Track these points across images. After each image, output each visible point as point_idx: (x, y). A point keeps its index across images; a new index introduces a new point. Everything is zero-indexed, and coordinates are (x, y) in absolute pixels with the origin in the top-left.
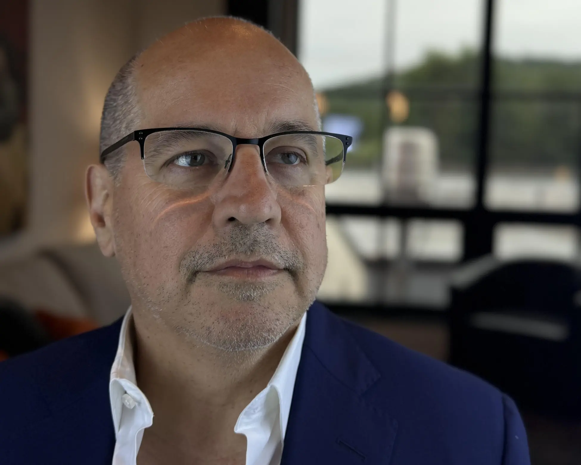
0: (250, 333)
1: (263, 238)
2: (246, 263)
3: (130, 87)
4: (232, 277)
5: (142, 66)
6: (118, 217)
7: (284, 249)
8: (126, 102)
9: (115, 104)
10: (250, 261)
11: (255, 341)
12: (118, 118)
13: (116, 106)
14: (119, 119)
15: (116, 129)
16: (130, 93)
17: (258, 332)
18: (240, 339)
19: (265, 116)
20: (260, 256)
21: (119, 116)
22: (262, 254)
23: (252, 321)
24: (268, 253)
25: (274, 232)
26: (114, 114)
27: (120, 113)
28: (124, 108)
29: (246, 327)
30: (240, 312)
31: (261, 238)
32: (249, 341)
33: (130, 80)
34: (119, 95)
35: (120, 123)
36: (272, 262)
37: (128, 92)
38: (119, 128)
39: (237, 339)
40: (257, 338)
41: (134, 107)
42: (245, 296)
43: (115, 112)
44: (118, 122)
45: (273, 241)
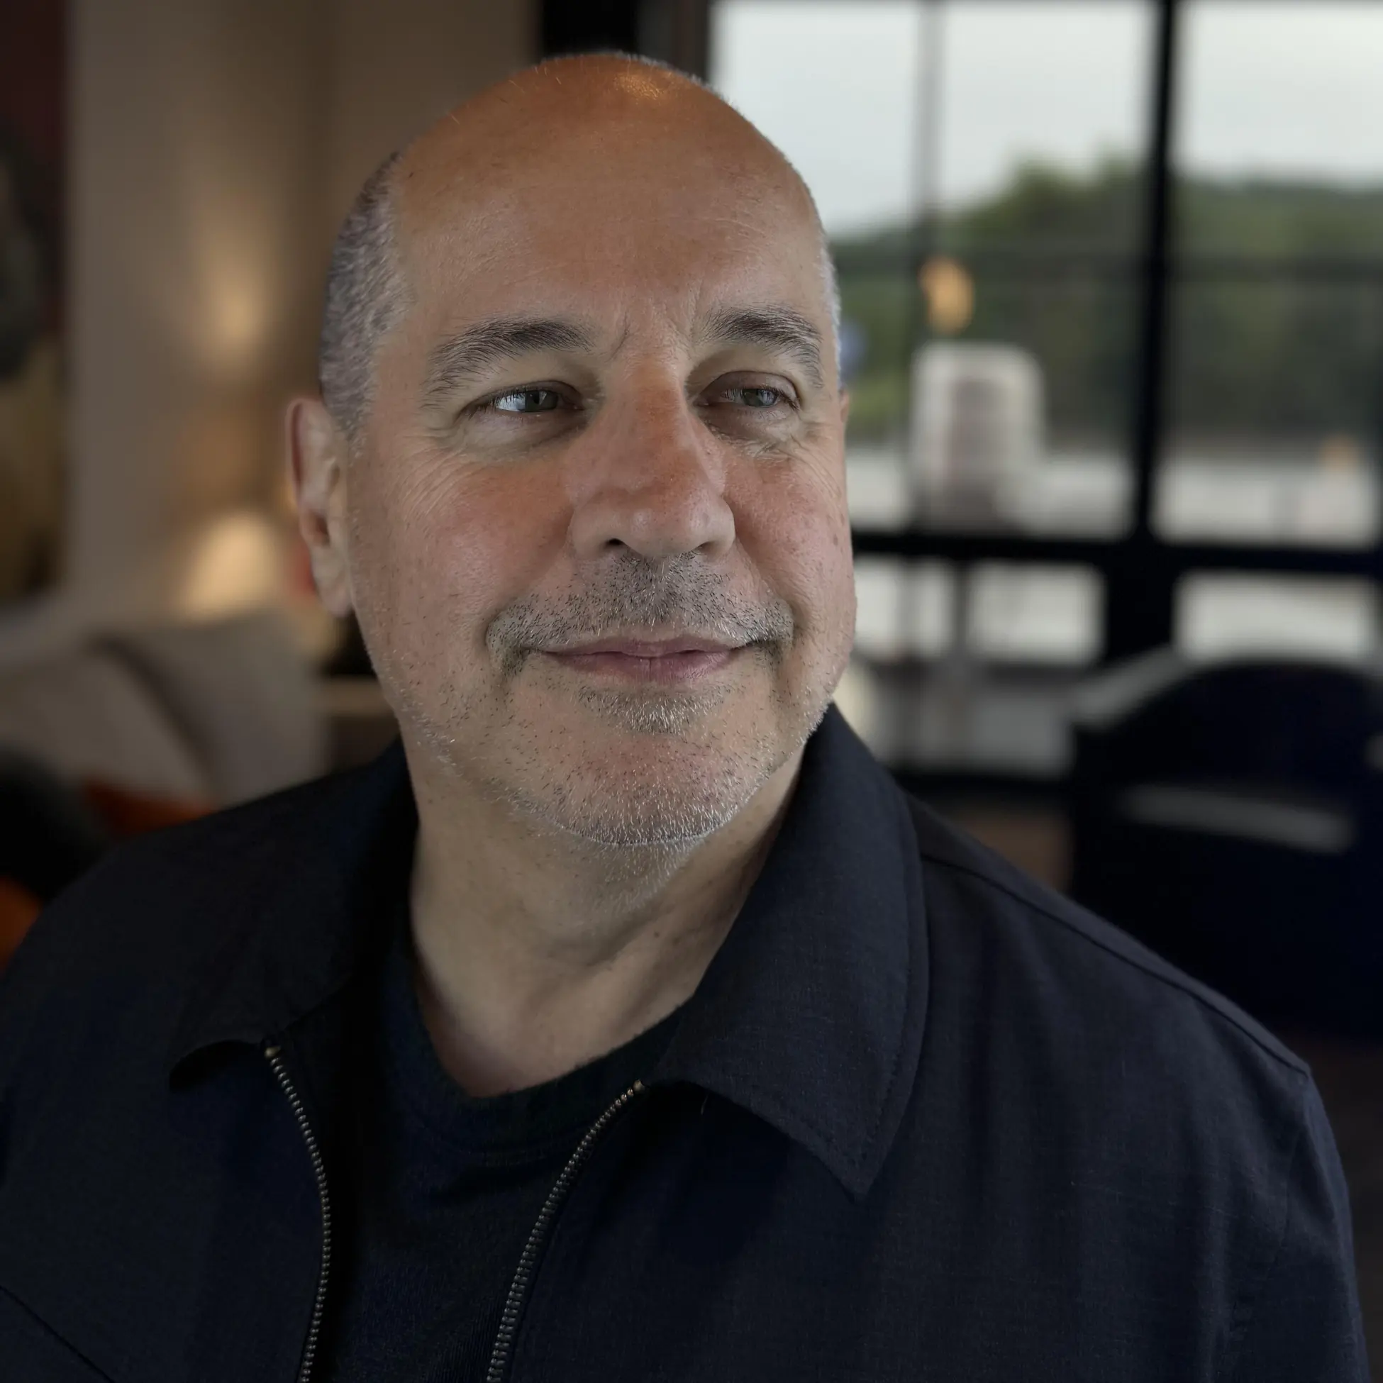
0: (660, 806)
1: (692, 586)
2: (645, 644)
3: (383, 227)
4: (610, 678)
5: (411, 175)
6: (357, 527)
7: (743, 605)
8: (374, 263)
9: (350, 267)
10: (657, 640)
11: (673, 824)
12: (357, 299)
13: (352, 272)
14: (360, 301)
15: (353, 326)
16: (383, 241)
17: (679, 804)
18: (634, 817)
19: (695, 297)
20: (682, 630)
21: (358, 295)
22: (686, 624)
23: (665, 779)
24: (703, 622)
25: (717, 568)
26: (349, 290)
27: (363, 286)
28: (371, 277)
29: (648, 792)
30: (633, 757)
31: (686, 588)
32: (658, 824)
33: (383, 209)
34: (358, 247)
35: (361, 311)
36: (714, 641)
37: (378, 238)
38: (359, 322)
39: (626, 818)
40: (676, 817)
41: (393, 275)
42: (645, 721)
43: (352, 285)
44: (357, 308)
45: (718, 590)
